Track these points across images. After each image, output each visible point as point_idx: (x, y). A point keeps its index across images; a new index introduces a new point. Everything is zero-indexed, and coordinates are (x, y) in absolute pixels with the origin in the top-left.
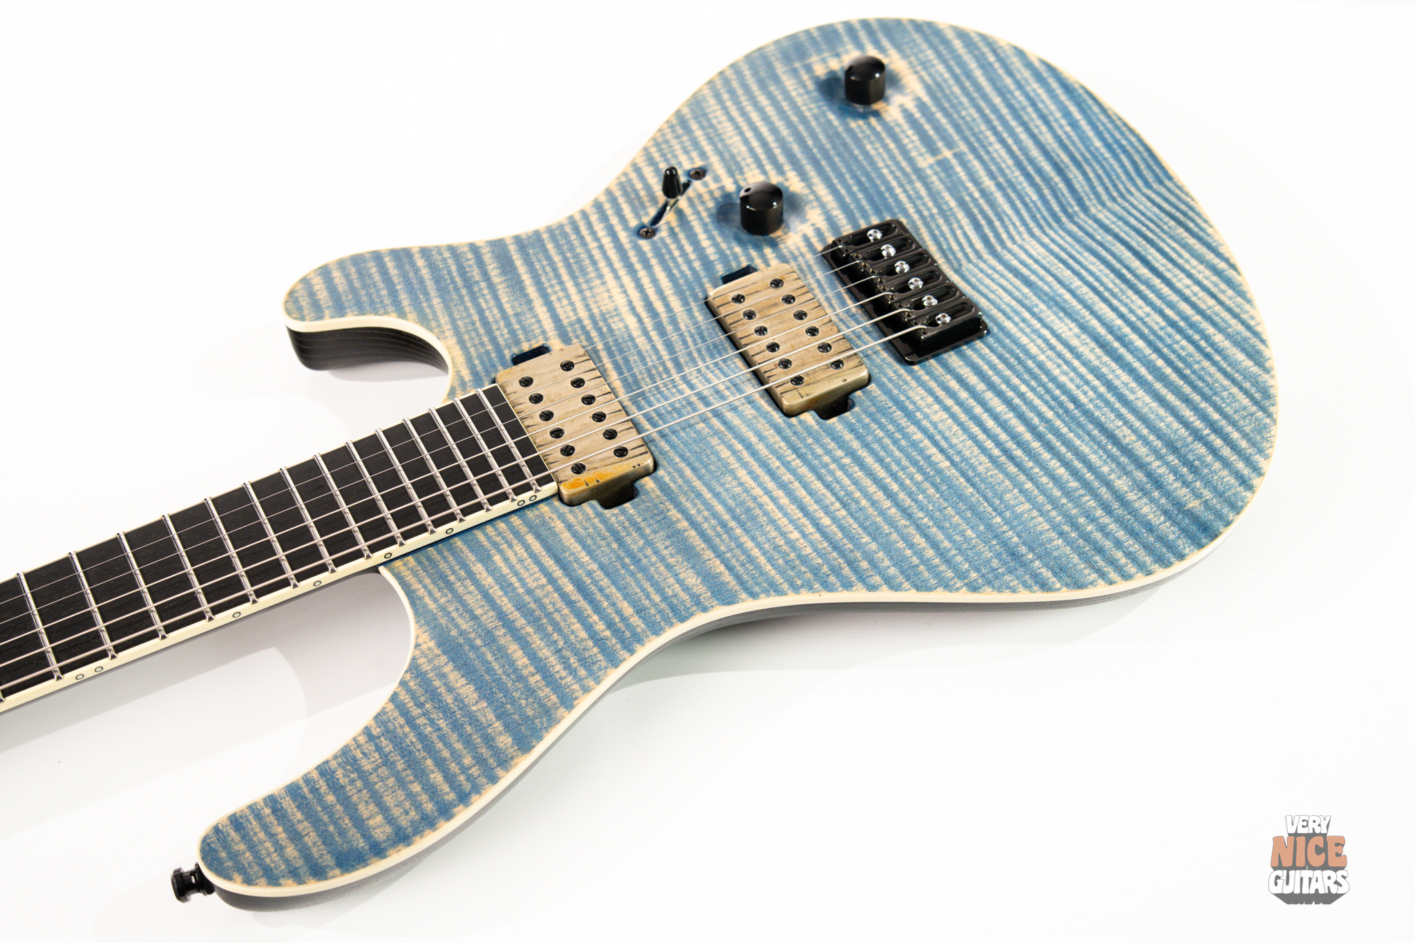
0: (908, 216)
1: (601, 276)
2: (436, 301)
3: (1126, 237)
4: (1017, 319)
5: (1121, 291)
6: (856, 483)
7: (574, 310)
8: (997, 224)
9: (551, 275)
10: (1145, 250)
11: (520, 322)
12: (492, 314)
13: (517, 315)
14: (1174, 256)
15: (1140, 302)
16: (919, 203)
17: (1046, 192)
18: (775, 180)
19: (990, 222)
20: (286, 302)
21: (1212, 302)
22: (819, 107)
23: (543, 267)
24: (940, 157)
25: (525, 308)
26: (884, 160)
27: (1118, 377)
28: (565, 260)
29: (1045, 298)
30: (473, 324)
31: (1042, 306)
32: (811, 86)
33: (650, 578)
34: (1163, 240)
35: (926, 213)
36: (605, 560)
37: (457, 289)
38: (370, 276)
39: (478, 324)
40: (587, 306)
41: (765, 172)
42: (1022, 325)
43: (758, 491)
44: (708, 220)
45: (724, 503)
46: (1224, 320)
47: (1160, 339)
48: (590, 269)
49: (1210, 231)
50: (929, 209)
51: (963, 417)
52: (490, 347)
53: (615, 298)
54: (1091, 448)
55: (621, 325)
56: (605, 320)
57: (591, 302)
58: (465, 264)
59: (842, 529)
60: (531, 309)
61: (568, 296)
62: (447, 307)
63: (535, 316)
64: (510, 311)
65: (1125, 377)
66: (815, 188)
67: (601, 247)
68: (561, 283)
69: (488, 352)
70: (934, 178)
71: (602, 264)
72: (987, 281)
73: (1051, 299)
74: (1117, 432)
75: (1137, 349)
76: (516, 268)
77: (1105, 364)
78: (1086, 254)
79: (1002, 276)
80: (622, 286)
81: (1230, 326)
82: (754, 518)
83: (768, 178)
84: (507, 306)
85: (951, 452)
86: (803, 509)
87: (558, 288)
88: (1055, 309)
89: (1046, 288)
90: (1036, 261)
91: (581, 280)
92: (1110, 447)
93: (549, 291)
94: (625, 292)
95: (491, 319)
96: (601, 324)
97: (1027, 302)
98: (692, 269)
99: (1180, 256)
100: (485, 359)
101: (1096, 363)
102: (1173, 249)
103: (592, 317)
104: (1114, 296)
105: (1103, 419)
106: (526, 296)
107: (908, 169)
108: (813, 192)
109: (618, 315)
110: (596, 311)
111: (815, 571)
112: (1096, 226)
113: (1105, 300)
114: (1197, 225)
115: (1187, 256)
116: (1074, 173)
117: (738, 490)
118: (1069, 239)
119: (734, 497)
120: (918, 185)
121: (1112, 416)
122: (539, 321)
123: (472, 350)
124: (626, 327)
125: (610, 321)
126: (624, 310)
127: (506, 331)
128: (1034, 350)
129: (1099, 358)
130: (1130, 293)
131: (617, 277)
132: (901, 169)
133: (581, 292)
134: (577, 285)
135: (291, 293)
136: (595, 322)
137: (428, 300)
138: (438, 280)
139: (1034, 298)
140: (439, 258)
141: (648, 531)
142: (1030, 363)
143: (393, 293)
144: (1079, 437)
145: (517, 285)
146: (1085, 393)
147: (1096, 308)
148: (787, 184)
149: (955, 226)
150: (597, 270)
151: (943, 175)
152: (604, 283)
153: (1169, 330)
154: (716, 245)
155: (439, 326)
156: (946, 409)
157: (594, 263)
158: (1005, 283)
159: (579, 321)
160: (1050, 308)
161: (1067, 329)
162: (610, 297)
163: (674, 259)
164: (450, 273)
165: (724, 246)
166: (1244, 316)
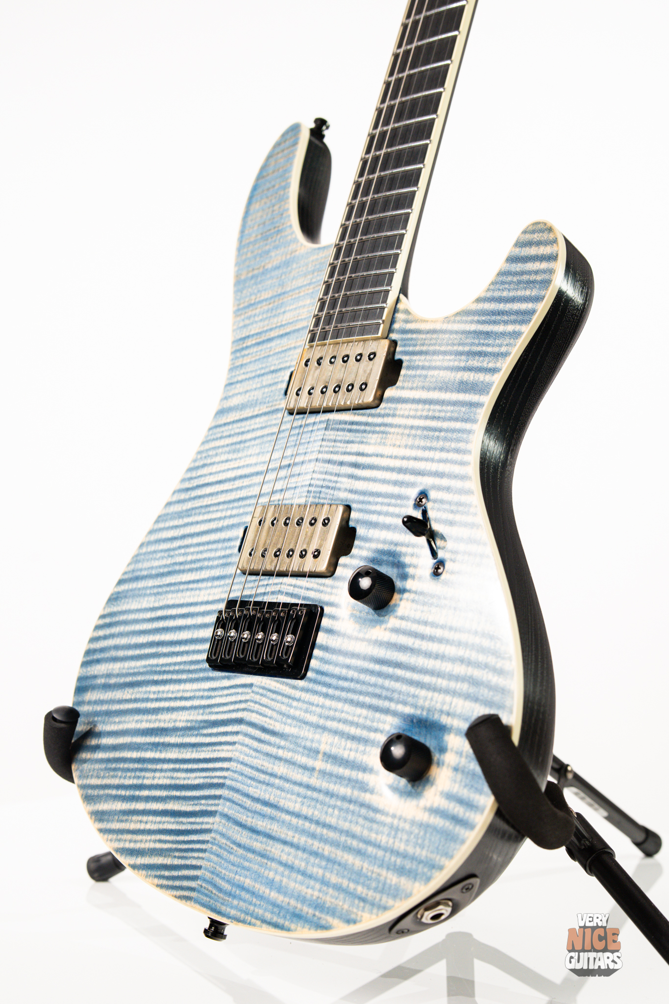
0: (303, 689)
1: (412, 447)
2: (473, 327)
3: (192, 820)
4: (206, 694)
5: (172, 778)
6: (210, 521)
7: (403, 416)
8: (255, 744)
9: (437, 414)
10: (177, 823)
11: (420, 376)
12: (438, 361)
13: (426, 376)
14: (163, 837)
15: (161, 782)
16: (305, 706)
17: (248, 803)
18: (392, 621)
19: (260, 741)
20: (545, 224)
21: (133, 826)
22: (423, 709)
23: (446, 412)
24: (320, 756)
25: (426, 384)
26: (348, 713)
27: (147, 721)
28: (440, 430)
29: (202, 725)
30: (440, 345)
31: (200, 718)
32: (445, 720)
33: (249, 379)
34: (173, 842)
35: (295, 704)
36: (270, 359)
37: (472, 344)
38: (525, 289)
39: (437, 348)
40: (400, 426)
41: (402, 618)
42: (201, 694)
43: (242, 463)
44: (398, 549)
45: (250, 440)
46: (122, 821)
47: (141, 770)
48: (422, 443)
49: (156, 881)
50: (296, 708)
51: (192, 609)
52: (417, 348)
53: (391, 448)
54: (137, 668)
55: (373, 441)
56: (383, 432)
57: (400, 430)
58: (487, 359)
59: (200, 497)
60: (423, 388)
61: (414, 417)
62: (463, 332)
63: (417, 388)
64: (431, 373)
65: (145, 725)
66: (365, 643)
67: (432, 460)
68: (427, 418)
69: (415, 345)
70: (310, 736)
71: (420, 453)
72: (233, 699)
73: (199, 728)
74: (132, 690)
75: (146, 750)
76: (459, 392)
77: (155, 721)
78: (201, 781)
79: (230, 711)
80: (396, 457)
81: (118, 821)
82: (234, 451)
83: (396, 617)
84: (435, 373)
85: (186, 586)
86: (220, 482)
87: (425, 413)
88: (194, 724)
89: (205, 731)
90: (220, 744)
91: (419, 432)
92: (131, 679)
93: (427, 407)
94: (391, 457)
95: (435, 357)
96: (382, 429)
97: (208, 710)
98: (373, 512)
99: (160, 841)
100: (413, 342)
101: (160, 717)
102: (166, 842)
103: (391, 425)
104: (174, 770)
105: (140, 689)
106: (435, 389)
107: (329, 724)
108: (363, 640)
109: (380, 444)
110: (392, 430)
111: (197, 468)
112: (209, 808)
113: (177, 761)
114: (163, 877)
115: (158, 846)
116: (243, 837)
117: (250, 452)
118: (216, 781)
119: (248, 447)
120: (313, 719)
121: (138, 696)
122: (412, 389)
123: (424, 336)
124: (369, 444)
125: (380, 435)
126: (380, 450)
127: (421, 364)
128: (188, 686)
129: (160, 721)
130: (168, 782)
131: (403, 458)
132: (333, 719)
133: (412, 427)
134: (418, 428)
135: (550, 230)
136: (385, 425)
137: (479, 322)
138: (488, 334)
139: (206, 717)
140: (505, 343)
141: (266, 390)
142: (184, 677)
143: (500, 300)
144: (145, 666)
145: (444, 387)
146: (154, 693)
147: (177, 750)
148: (383, 626)
149: (275, 715)
150: (418, 447)
151: (308, 744)
152: (406, 446)
153: (140, 782)
154: (378, 541)
155: (454, 322)
156: (202, 603)
157: (425, 448)
158: (225, 708)
159: (394, 415)
160: (196, 721)
161: (182, 719)
162: (394, 445)
163: (389, 505)
164: (488, 345)
165: (374, 546)
166: (115, 837)
